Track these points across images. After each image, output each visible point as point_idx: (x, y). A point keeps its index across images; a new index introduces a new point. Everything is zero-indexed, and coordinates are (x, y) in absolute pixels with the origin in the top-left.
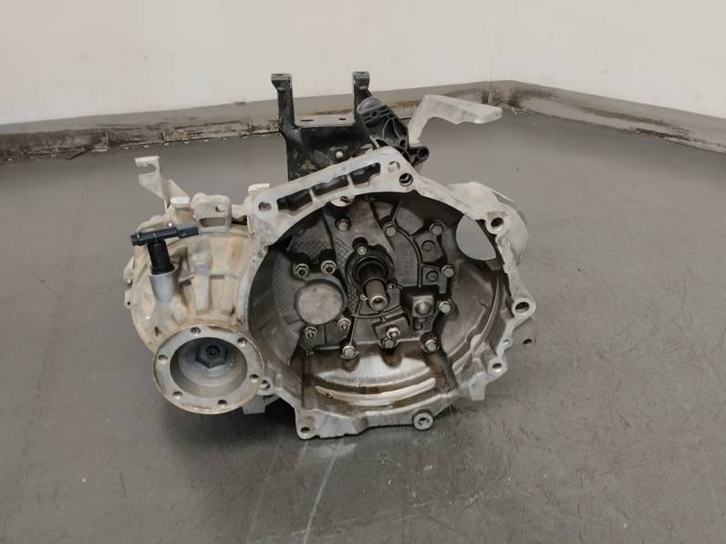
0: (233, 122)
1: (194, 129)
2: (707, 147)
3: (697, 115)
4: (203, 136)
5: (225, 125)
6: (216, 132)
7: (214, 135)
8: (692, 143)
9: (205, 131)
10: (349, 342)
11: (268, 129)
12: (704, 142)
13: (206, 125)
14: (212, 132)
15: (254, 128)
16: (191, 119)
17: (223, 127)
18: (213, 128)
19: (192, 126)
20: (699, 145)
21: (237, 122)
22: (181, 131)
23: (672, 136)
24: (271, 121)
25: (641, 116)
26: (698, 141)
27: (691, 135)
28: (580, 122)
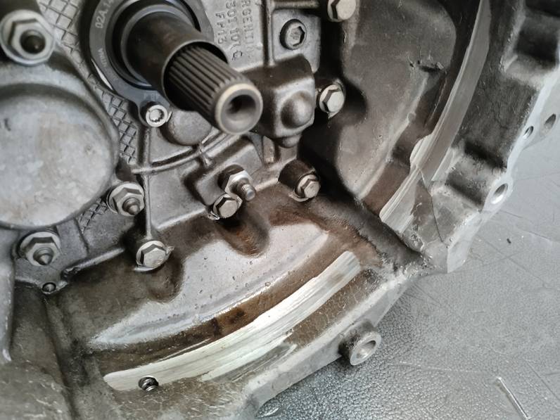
10: (144, 232)
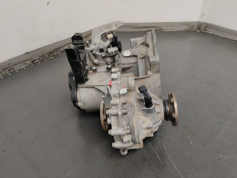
0: (25, 61)
1: (11, 68)
2: (167, 31)
3: (164, 23)
4: (15, 70)
5: (23, 63)
6: (20, 67)
7: (19, 68)
8: (163, 31)
9: (15, 67)
11: (39, 60)
12: (166, 30)
13: (15, 65)
14: (18, 67)
15: (34, 61)
16: (8, 64)
17: (22, 64)
18: (18, 65)
19: (9, 67)
20: (165, 31)
21: (27, 60)
22: (5, 70)
23: (158, 30)
24: (39, 56)
25: (149, 26)
26: (165, 30)
27: (163, 29)
28: (133, 32)
